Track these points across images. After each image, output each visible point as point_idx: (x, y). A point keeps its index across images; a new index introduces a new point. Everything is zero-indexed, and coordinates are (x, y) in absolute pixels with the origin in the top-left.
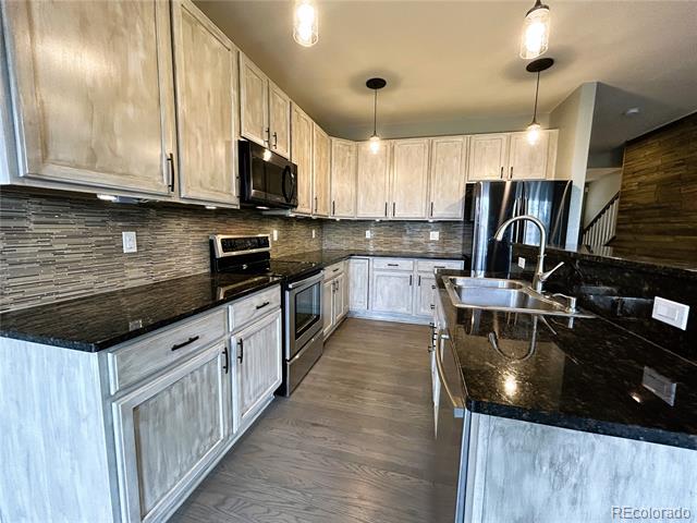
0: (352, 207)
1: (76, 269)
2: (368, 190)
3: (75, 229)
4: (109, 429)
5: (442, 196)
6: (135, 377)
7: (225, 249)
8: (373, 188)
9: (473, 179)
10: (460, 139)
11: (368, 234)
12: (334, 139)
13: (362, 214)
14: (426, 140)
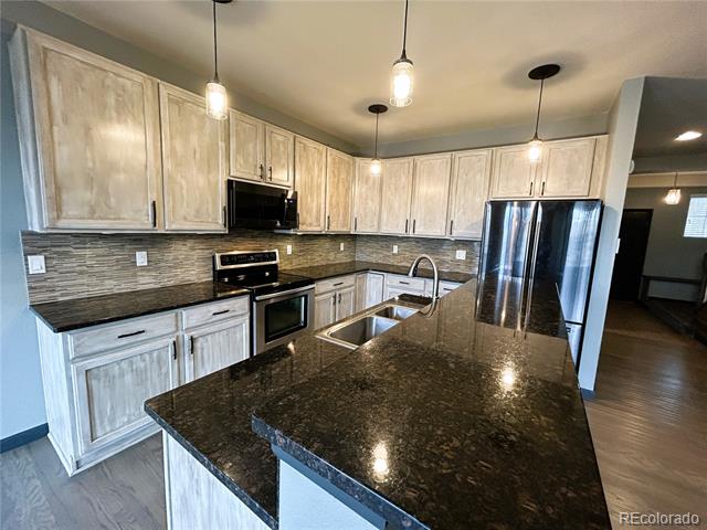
0: (376, 223)
1: (101, 276)
2: (391, 208)
3: (101, 251)
4: (69, 379)
5: (464, 213)
6: (88, 351)
7: (223, 263)
8: (396, 204)
9: (499, 195)
10: (485, 152)
11: (395, 249)
12: (357, 159)
13: (385, 230)
14: (448, 155)
